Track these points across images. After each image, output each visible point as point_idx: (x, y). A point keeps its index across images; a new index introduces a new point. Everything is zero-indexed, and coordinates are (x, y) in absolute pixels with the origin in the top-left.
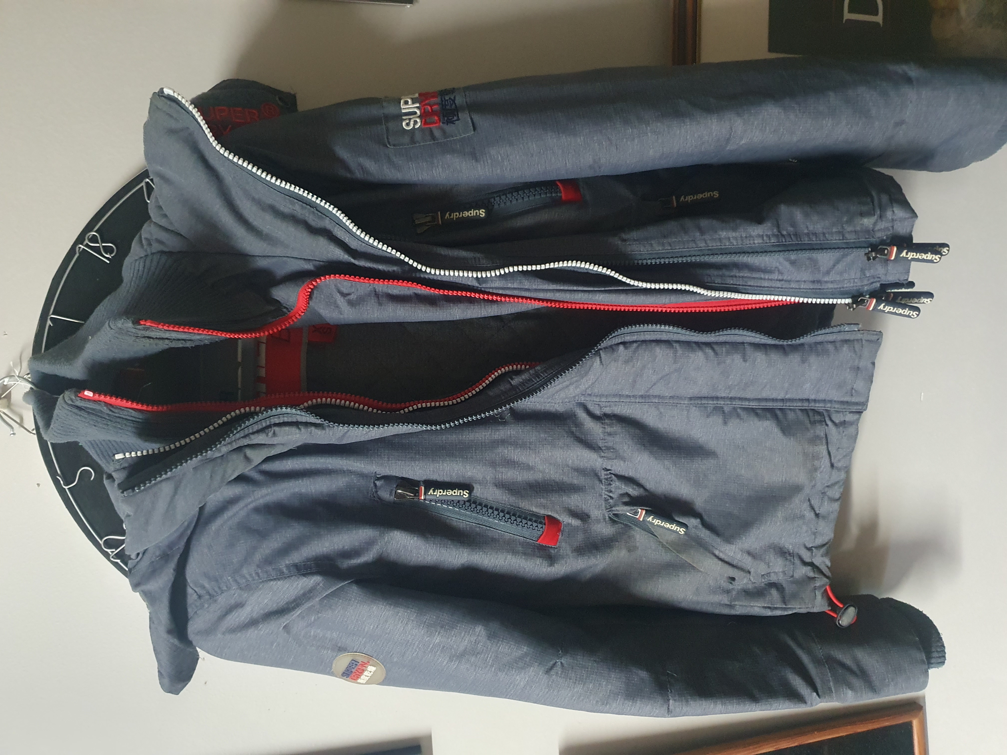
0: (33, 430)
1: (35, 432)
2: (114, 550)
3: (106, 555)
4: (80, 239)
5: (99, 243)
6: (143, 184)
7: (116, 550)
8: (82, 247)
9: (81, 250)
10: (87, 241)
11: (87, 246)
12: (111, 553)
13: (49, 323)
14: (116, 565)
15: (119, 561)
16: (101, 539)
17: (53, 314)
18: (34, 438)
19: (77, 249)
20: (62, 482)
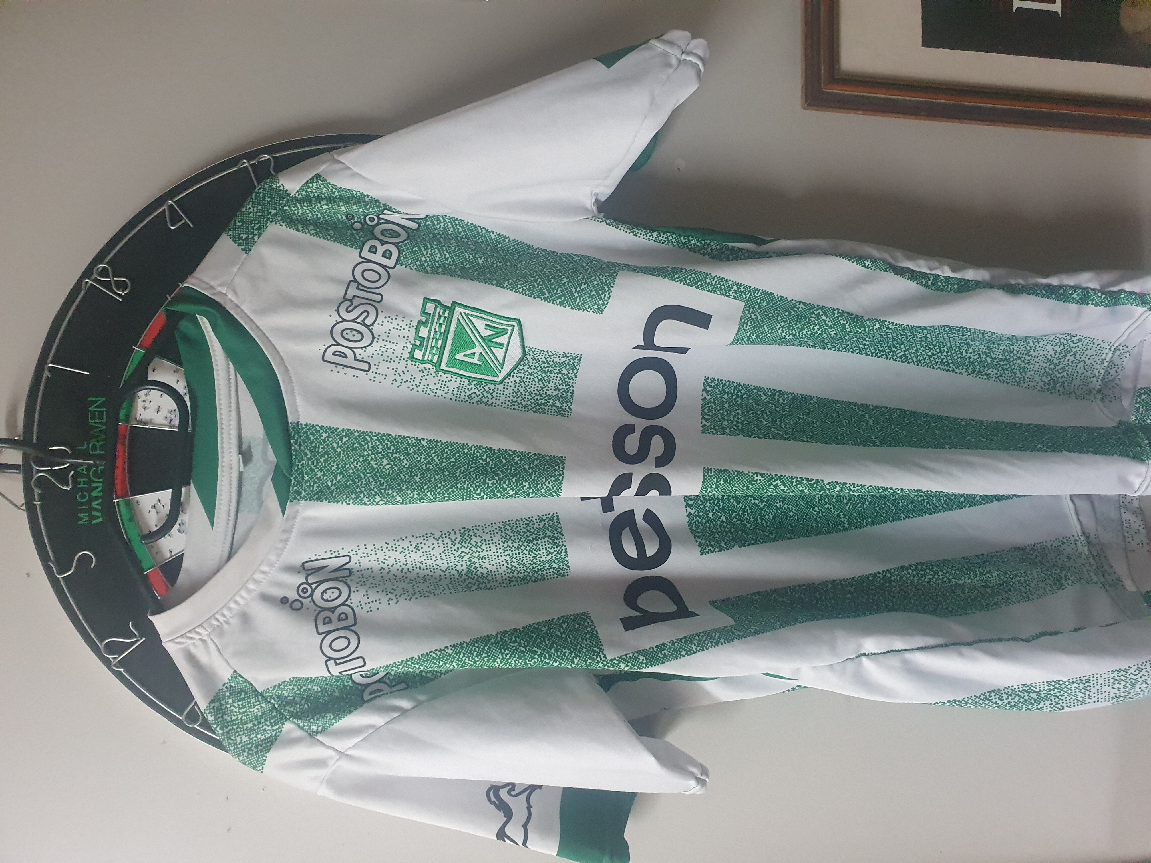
0: (23, 505)
1: (24, 507)
2: (117, 656)
3: (107, 663)
4: (87, 273)
5: (109, 277)
6: (165, 207)
7: (119, 656)
8: (90, 282)
9: (88, 285)
10: (95, 275)
11: (96, 280)
12: (112, 660)
13: (46, 373)
14: (119, 675)
15: (122, 670)
16: (101, 643)
17: (51, 363)
18: (23, 517)
19: (83, 284)
20: (54, 570)
